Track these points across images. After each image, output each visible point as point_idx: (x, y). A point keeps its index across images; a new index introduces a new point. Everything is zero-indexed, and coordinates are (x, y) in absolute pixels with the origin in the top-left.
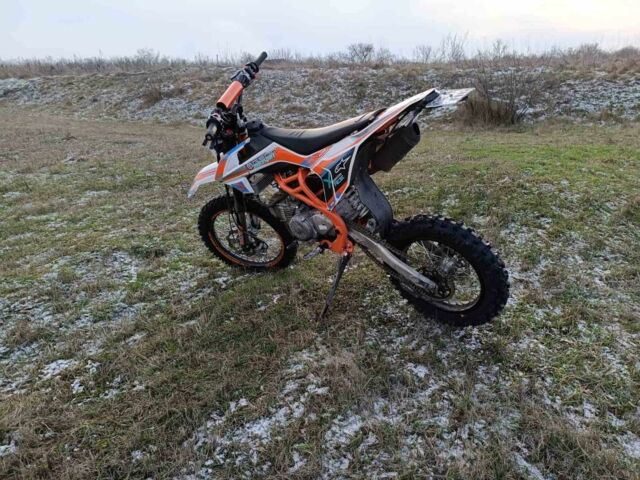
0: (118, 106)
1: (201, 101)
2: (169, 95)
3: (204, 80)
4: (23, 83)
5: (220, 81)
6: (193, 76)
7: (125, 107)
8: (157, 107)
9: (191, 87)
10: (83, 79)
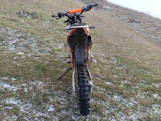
0: (123, 20)
1: (142, 27)
2: (136, 22)
3: (147, 22)
4: (110, 8)
5: (152, 23)
6: (146, 20)
7: (124, 21)
8: (131, 24)
9: (143, 22)
10: (121, 11)
